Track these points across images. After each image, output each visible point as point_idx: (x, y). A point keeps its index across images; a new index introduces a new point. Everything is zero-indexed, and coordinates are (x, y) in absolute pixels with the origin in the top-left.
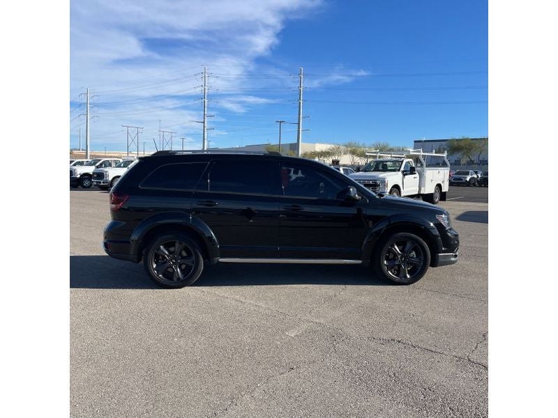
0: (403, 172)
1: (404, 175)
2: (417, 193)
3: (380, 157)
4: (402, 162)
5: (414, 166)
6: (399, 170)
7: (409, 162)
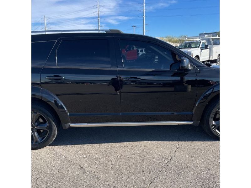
0: (201, 48)
1: (202, 50)
2: (208, 59)
3: (187, 40)
4: (200, 42)
5: (207, 44)
6: (199, 47)
7: (204, 42)
